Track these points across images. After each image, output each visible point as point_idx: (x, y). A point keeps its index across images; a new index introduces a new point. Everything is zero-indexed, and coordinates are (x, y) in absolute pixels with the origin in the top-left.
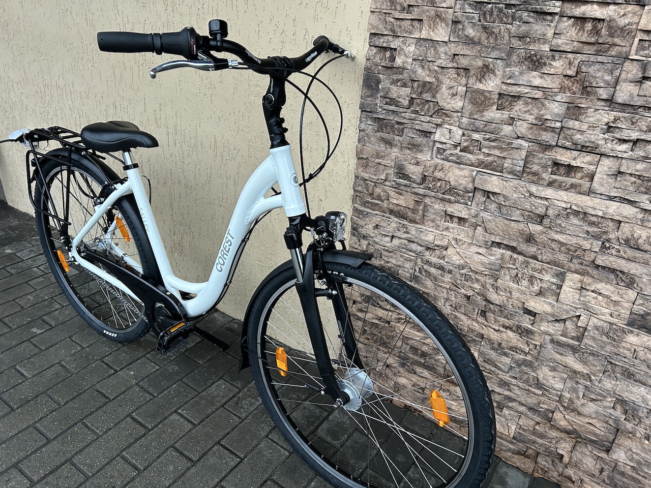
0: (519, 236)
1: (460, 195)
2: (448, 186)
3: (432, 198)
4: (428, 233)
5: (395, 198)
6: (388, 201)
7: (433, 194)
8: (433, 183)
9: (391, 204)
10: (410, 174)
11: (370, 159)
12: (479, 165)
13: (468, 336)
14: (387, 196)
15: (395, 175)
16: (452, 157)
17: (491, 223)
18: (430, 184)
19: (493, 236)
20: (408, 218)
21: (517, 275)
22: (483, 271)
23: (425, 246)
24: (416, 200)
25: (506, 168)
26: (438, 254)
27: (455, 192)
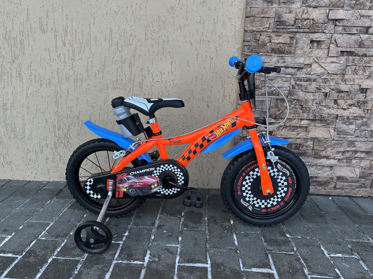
0: (355, 44)
1: (320, 26)
2: (312, 23)
3: (301, 33)
4: (300, 58)
5: (276, 39)
6: (270, 43)
7: (302, 30)
8: (301, 23)
9: (273, 44)
10: (287, 20)
11: (256, 16)
12: (329, 5)
13: (329, 120)
14: (270, 39)
15: (275, 23)
16: (313, 3)
17: (340, 39)
18: (299, 24)
19: (341, 48)
20: (285, 51)
21: (356, 69)
22: (337, 72)
23: (298, 67)
24: (291, 36)
25: (346, 4)
26: (305, 71)
27: (316, 25)
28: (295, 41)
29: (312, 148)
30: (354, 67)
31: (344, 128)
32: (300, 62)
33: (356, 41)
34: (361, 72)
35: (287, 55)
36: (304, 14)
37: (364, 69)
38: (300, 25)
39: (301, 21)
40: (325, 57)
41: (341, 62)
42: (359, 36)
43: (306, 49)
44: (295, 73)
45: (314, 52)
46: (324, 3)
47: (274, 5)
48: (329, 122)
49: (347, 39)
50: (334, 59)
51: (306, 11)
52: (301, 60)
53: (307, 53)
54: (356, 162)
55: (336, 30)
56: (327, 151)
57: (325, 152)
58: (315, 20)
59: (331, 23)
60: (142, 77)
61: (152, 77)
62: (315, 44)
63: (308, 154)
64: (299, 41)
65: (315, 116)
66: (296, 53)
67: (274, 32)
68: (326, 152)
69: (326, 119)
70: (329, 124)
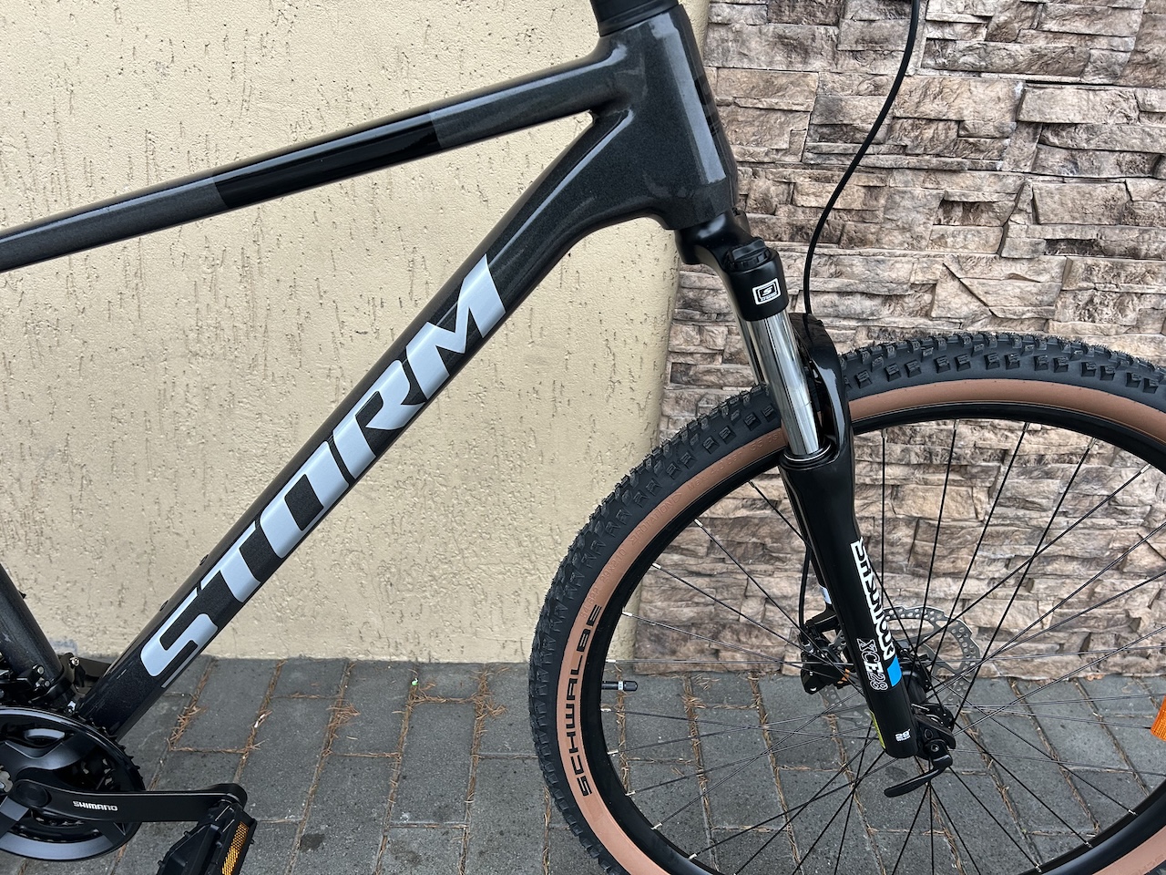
0: (1103, 215)
1: (982, 148)
2: (952, 133)
3: (908, 172)
4: (896, 262)
5: (813, 193)
6: (791, 206)
7: (913, 161)
8: (912, 135)
9: (800, 210)
10: (858, 121)
11: (742, 102)
12: (1030, 65)
13: (973, 466)
14: (789, 193)
15: (811, 132)
16: (966, 58)
17: (1052, 198)
18: (905, 138)
19: (1049, 229)
20: (845, 237)
21: (1091, 301)
22: (1023, 314)
23: (887, 293)
24: (872, 185)
25: (1095, 62)
26: (911, 305)
27: (970, 144)
28: (882, 201)
29: (908, 547)
30: (1085, 296)
31: (1022, 489)
32: (894, 276)
33: (1108, 205)
34: (1108, 312)
35: (848, 252)
36: (927, 100)
37: (1122, 303)
38: (906, 141)
39: (912, 125)
40: (988, 259)
41: (1044, 278)
42: (1123, 186)
43: (921, 229)
44: (872, 314)
45: (950, 240)
46: (1010, 56)
47: (811, 61)
48: (975, 470)
49: (1078, 197)
50: (1020, 269)
51: (935, 89)
52: (902, 270)
53: (924, 243)
54: (1047, 588)
55: (1039, 161)
56: (957, 558)
57: (952, 560)
58: (969, 123)
59: (1025, 132)
60: (298, 314)
61: (338, 318)
62: (958, 212)
63: (894, 565)
64: (897, 198)
65: (930, 453)
66: (884, 241)
67: (805, 164)
68: (953, 562)
69: (965, 463)
70: (973, 477)
